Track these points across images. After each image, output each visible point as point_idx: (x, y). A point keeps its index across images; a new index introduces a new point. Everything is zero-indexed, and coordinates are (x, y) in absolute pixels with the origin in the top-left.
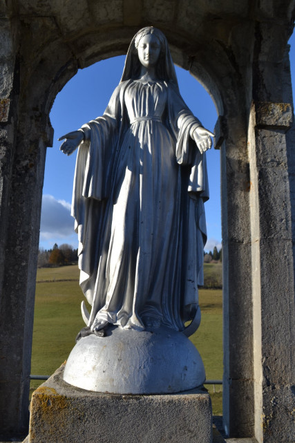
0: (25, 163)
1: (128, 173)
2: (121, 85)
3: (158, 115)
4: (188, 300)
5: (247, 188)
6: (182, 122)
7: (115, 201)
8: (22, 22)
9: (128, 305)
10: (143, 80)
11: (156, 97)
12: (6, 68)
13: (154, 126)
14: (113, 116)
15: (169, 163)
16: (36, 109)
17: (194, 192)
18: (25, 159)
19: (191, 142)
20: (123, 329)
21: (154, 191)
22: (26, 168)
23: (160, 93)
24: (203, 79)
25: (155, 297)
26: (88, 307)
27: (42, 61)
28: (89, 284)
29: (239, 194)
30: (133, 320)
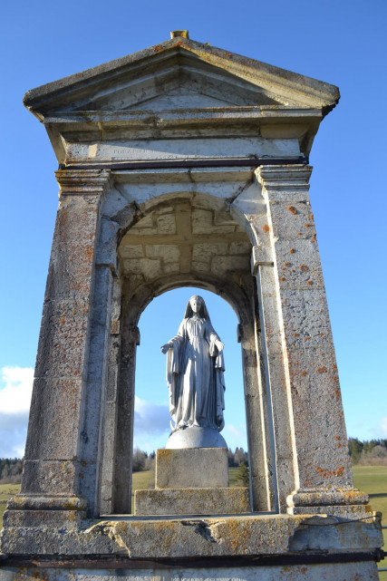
0: (126, 356)
1: (190, 361)
2: (185, 321)
3: (202, 335)
4: (218, 414)
5: (256, 365)
6: (212, 338)
7: (184, 373)
8: (125, 278)
9: (193, 416)
10: (194, 318)
11: (200, 327)
12: (116, 303)
13: (200, 340)
14: (182, 335)
15: (207, 356)
16: (132, 324)
17: (218, 368)
18: (127, 353)
19: (216, 347)
20: (190, 426)
21: (202, 369)
22: (128, 360)
23: (202, 325)
24: (229, 302)
25: (204, 415)
26: (173, 423)
27: (134, 296)
28: (174, 412)
29: (251, 369)
30: (195, 423)
